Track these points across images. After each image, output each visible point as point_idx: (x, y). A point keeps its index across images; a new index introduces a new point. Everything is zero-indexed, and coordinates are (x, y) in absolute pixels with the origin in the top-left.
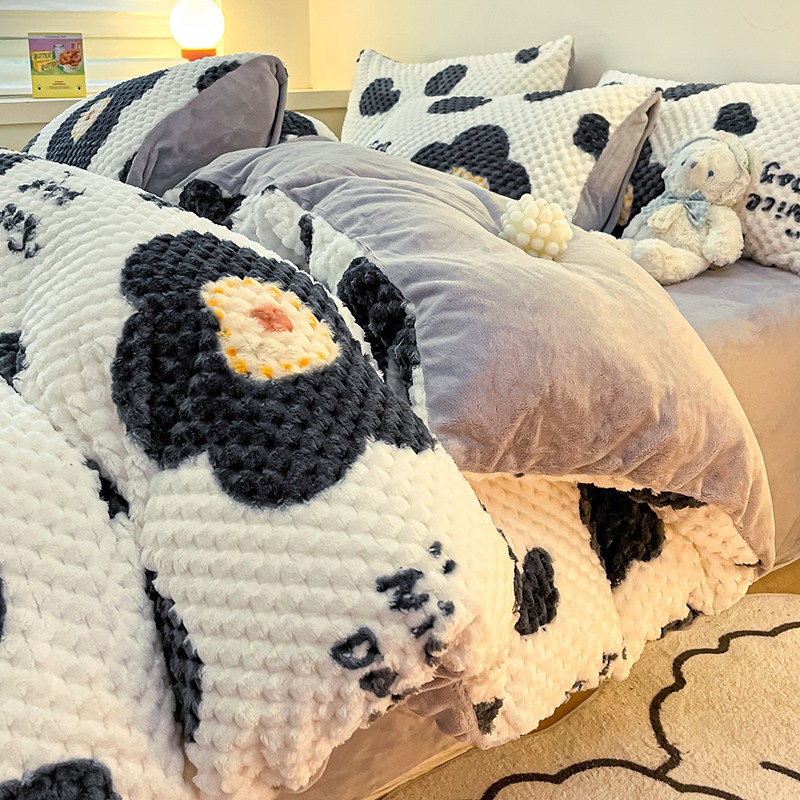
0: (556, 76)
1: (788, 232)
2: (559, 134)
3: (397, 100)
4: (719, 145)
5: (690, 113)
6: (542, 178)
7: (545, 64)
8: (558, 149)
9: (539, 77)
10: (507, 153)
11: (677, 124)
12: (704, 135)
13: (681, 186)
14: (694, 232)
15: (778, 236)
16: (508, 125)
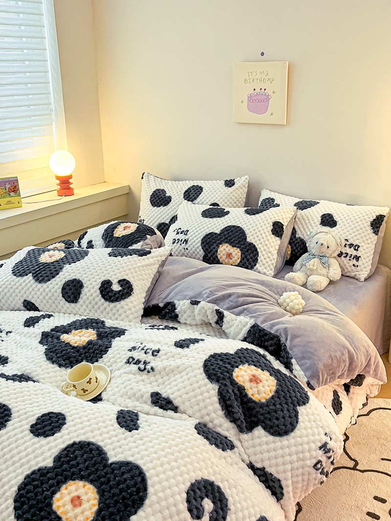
0: (243, 193)
1: (354, 265)
2: (266, 230)
3: (171, 201)
5: (309, 217)
6: (262, 249)
7: (238, 188)
8: (266, 236)
9: (236, 193)
10: (246, 238)
11: (305, 222)
14: (324, 269)
15: (350, 266)
16: (244, 226)
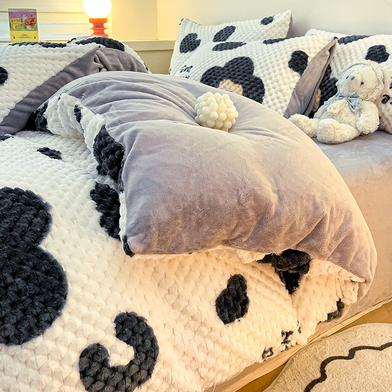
0: (282, 32)
2: (281, 61)
3: (199, 45)
4: (367, 67)
5: (353, 51)
6: (271, 86)
7: (277, 25)
8: (280, 70)
9: (273, 32)
10: (253, 72)
11: (345, 57)
12: (359, 62)
13: (346, 90)
14: (352, 115)
16: (254, 57)
